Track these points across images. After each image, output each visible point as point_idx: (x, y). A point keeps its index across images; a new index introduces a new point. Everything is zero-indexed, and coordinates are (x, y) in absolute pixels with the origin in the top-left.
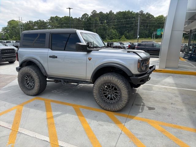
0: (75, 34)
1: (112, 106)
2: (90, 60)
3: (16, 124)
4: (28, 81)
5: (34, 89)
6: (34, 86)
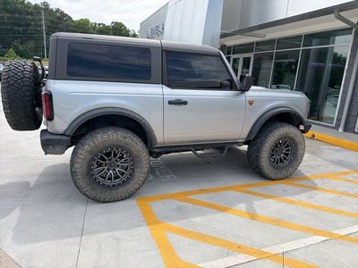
0: (220, 56)
2: (251, 104)
3: (240, 249)
4: (106, 168)
5: (132, 182)
6: (130, 174)
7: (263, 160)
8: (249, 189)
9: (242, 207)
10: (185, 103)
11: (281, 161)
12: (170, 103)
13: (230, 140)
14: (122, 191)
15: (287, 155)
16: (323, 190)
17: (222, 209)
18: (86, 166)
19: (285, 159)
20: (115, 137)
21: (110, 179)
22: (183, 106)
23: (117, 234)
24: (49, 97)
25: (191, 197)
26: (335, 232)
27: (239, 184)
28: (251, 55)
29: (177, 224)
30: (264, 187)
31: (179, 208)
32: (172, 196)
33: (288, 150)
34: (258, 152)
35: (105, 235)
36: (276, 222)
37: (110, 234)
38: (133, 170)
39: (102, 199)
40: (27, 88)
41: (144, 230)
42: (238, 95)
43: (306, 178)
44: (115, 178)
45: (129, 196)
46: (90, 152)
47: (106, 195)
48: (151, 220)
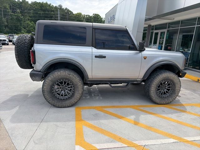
0: (127, 31)
1: (166, 100)
2: (145, 59)
3: (120, 140)
4: (60, 90)
5: (73, 98)
6: (73, 94)
7: (152, 92)
8: (142, 108)
9: (132, 117)
10: (105, 57)
11: (165, 93)
12: (96, 57)
13: (132, 79)
14: (68, 103)
15: (169, 90)
16: (189, 113)
17: (120, 117)
18: (49, 88)
19: (167, 92)
20: (64, 73)
21: (62, 95)
22: (104, 59)
23: (58, 124)
24: (34, 52)
25: (105, 109)
26: (185, 138)
27: (137, 105)
28: (165, 31)
29: (91, 122)
30: (151, 108)
31: (96, 114)
32: (95, 108)
33: (170, 87)
34: (149, 87)
35: (52, 123)
36: (149, 128)
37: (55, 123)
38: (74, 92)
39: (57, 106)
40: (26, 48)
41: (72, 124)
42: (137, 53)
43: (181, 105)
44: (65, 96)
45: (72, 106)
46: (51, 81)
47: (60, 104)
48: (78, 118)
